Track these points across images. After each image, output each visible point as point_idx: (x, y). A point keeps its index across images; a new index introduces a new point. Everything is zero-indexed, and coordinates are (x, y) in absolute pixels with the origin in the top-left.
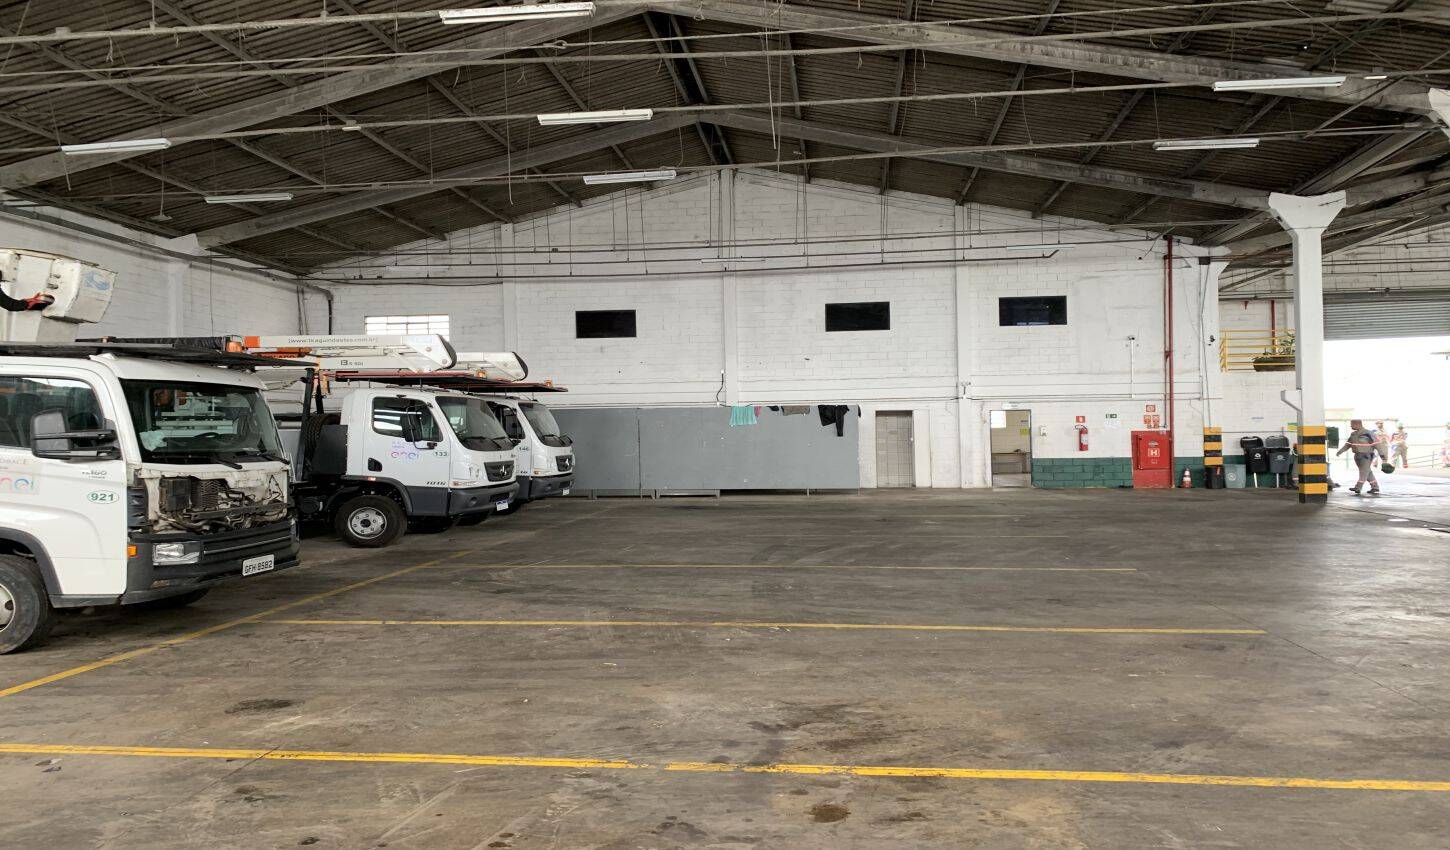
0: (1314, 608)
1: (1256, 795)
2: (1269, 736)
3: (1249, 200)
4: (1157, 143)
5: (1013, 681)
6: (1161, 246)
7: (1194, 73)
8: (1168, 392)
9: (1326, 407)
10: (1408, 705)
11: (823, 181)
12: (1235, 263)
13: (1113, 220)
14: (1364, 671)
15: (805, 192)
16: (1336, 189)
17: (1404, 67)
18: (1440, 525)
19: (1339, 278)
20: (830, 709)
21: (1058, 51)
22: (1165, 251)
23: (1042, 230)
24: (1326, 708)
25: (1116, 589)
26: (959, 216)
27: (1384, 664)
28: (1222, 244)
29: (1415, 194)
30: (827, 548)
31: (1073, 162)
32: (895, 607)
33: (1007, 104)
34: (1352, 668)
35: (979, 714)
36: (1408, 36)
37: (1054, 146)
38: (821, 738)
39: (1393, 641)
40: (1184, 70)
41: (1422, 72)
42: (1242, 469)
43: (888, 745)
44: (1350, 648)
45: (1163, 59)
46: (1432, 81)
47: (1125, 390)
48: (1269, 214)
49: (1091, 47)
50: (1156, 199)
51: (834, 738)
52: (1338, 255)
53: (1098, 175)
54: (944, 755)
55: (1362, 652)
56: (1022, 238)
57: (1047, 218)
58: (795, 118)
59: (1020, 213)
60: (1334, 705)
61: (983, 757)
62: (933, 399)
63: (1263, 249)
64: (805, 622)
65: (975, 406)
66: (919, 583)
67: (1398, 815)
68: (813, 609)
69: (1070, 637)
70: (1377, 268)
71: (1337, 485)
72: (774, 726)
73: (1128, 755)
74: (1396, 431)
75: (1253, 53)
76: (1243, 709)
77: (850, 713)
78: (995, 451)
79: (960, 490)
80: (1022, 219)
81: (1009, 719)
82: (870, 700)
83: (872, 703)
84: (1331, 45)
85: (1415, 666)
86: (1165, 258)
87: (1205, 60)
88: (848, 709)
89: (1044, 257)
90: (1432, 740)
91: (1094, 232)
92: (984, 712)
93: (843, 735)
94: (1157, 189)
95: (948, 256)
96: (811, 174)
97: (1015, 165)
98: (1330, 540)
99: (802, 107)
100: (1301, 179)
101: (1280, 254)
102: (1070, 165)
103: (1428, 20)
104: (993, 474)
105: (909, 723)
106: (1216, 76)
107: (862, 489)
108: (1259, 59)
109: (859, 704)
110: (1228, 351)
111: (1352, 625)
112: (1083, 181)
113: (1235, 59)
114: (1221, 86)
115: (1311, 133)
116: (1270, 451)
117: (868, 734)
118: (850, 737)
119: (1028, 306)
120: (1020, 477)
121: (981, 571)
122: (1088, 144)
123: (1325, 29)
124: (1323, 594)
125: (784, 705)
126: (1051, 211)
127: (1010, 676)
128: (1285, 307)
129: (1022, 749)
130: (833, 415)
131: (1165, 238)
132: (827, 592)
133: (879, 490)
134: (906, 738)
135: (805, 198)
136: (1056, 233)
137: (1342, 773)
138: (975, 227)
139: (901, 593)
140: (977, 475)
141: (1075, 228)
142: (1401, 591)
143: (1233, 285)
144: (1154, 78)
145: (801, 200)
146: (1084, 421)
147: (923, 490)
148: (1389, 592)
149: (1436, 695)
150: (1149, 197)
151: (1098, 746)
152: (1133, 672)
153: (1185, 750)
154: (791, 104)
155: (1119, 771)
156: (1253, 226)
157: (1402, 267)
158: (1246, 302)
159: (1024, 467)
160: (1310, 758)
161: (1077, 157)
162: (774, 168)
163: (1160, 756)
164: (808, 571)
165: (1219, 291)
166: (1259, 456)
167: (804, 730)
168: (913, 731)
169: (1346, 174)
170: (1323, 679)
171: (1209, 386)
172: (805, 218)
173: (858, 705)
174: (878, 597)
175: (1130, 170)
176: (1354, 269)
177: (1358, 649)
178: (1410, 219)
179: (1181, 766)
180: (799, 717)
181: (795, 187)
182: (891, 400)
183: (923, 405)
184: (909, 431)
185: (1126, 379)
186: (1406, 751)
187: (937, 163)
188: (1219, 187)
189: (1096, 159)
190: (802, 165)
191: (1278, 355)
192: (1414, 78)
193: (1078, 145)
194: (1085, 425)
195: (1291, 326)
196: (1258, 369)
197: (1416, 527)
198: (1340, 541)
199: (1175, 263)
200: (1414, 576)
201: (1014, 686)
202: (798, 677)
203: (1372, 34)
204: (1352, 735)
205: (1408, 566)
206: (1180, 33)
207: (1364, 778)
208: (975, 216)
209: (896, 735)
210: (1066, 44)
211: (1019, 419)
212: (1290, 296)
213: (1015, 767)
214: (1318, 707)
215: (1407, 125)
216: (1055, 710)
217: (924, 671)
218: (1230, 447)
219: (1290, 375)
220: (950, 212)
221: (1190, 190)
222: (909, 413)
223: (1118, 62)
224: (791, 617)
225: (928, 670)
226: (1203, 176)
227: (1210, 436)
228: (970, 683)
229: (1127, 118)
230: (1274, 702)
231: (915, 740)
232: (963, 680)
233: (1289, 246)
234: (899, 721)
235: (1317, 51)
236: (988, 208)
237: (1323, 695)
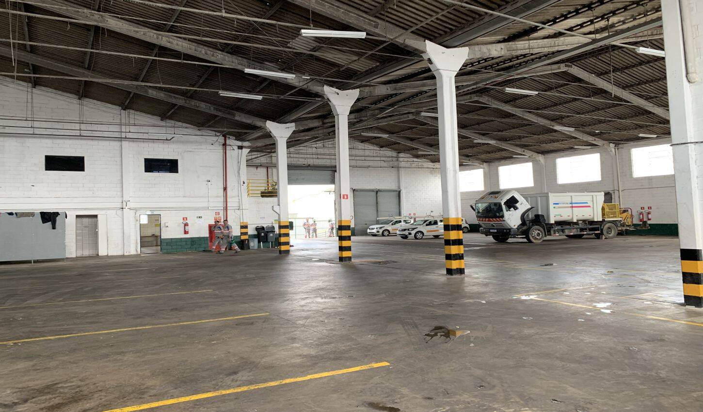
0: (288, 300)
1: (270, 391)
2: (274, 362)
3: (258, 122)
4: (220, 92)
5: (155, 354)
6: (221, 139)
7: (235, 63)
8: (225, 206)
9: (289, 213)
10: (324, 339)
11: (43, 88)
12: (253, 150)
13: (199, 125)
14: (308, 326)
15: (32, 92)
16: (291, 122)
17: (316, 75)
18: (330, 261)
19: (292, 160)
20: (48, 387)
21: (175, 42)
22: (223, 142)
23: (166, 127)
24: (294, 345)
25: (204, 301)
26: (123, 115)
27: (315, 322)
28: (247, 141)
29: (319, 127)
30: (45, 293)
31: (181, 95)
32: (87, 322)
33: (149, 63)
34: (304, 325)
35: (137, 375)
36: (317, 62)
37: (173, 87)
38: (43, 406)
39: (318, 311)
40: (231, 61)
41: (322, 78)
42: (256, 240)
43: (85, 402)
44: (302, 317)
45: (222, 54)
46: (325, 82)
47: (205, 205)
48: (266, 129)
49: (190, 43)
50: (219, 117)
51: (51, 404)
52: (292, 149)
53: (193, 103)
54: (119, 401)
55: (307, 318)
56: (156, 130)
57: (168, 121)
58: (25, 51)
59: (155, 117)
60: (298, 343)
61: (140, 398)
62: (109, 209)
63: (264, 144)
64: (32, 338)
65: (132, 212)
66: (102, 307)
67: (325, 388)
68: (37, 330)
69: (183, 327)
70: (306, 156)
71: (293, 246)
72: (10, 403)
73: (214, 382)
74: (313, 222)
75: (260, 59)
76: (263, 351)
77: (61, 387)
78: (142, 235)
79: (123, 256)
80: (156, 120)
81: (153, 375)
82: (75, 377)
83: (74, 379)
84: (289, 61)
85: (326, 321)
86: (223, 145)
87: (240, 58)
88: (59, 386)
89: (167, 140)
90: (335, 352)
91: (191, 130)
92: (140, 373)
93: (57, 401)
94: (220, 113)
95: (117, 135)
96: (36, 83)
97: (152, 93)
98: (292, 270)
99: (31, 46)
100: (279, 116)
101: (270, 147)
102: (180, 97)
103: (324, 57)
104: (141, 247)
105: (97, 387)
106: (245, 66)
107: (67, 258)
108: (262, 62)
109: (67, 381)
110: (250, 188)
111: (302, 306)
112: (186, 105)
113: (253, 60)
114: (247, 70)
115: (282, 97)
116: (267, 232)
117: (73, 397)
118: (61, 401)
119: (159, 163)
120: (155, 248)
121: (136, 298)
122: (189, 88)
123: (287, 54)
124: (291, 294)
125: (17, 390)
126: (171, 118)
127: (154, 351)
128: (272, 170)
129: (161, 390)
130: (49, 218)
131: (223, 136)
132: (45, 319)
133: (77, 258)
134: (96, 396)
135: (32, 96)
136: (173, 129)
137: (304, 373)
138: (132, 122)
139: (91, 314)
140: (133, 248)
141: (182, 127)
142: (319, 289)
143: (252, 159)
144: (218, 62)
145: (30, 97)
146: (186, 220)
147: (103, 257)
148: (315, 290)
149: (334, 333)
150: (216, 116)
151: (199, 380)
152: (213, 341)
153: (240, 374)
154: (25, 42)
155: (210, 391)
156: (259, 134)
157: (314, 156)
158: (257, 167)
159: (157, 243)
160: (290, 369)
161: (184, 93)
162: (12, 77)
163: (228, 380)
164: (33, 307)
165: (247, 161)
166: (262, 234)
167: (31, 402)
168: (100, 391)
169: (294, 116)
170: (293, 332)
171: (243, 203)
172: (32, 107)
173: (65, 382)
174: (78, 318)
175: (208, 103)
176: (297, 156)
177: (305, 317)
178: (318, 137)
179: (238, 383)
180: (28, 395)
181: (25, 89)
182: (85, 209)
183: (103, 212)
184: (96, 226)
185: (206, 200)
186: (326, 359)
187: (110, 86)
188: (247, 116)
189: (192, 96)
190: (30, 78)
191: (270, 191)
192: (319, 80)
193: (184, 88)
194: (187, 221)
195: (275, 179)
196: (262, 196)
197: (321, 262)
198: (295, 270)
199: (228, 148)
200: (323, 283)
201: (155, 357)
202: (26, 372)
203: (305, 60)
204: (306, 355)
205: (320, 279)
206: (230, 44)
207: (312, 374)
208: (132, 116)
209: (90, 395)
210: (179, 39)
211: (155, 219)
212: (275, 166)
213: (158, 401)
214: (292, 345)
215: (317, 99)
216: (178, 366)
217: (106, 356)
218: (251, 231)
219: (274, 199)
220: (119, 113)
221: (234, 115)
222: (96, 216)
223: (202, 52)
224: (21, 336)
225: (108, 355)
226: (240, 109)
227: (243, 226)
228: (132, 359)
229: (206, 79)
230: (275, 345)
231: (101, 396)
232: (129, 358)
233: (274, 144)
234: (92, 387)
235: (284, 63)
236: (138, 113)
237: (293, 340)
